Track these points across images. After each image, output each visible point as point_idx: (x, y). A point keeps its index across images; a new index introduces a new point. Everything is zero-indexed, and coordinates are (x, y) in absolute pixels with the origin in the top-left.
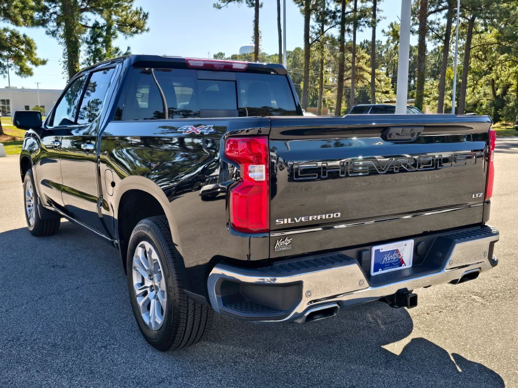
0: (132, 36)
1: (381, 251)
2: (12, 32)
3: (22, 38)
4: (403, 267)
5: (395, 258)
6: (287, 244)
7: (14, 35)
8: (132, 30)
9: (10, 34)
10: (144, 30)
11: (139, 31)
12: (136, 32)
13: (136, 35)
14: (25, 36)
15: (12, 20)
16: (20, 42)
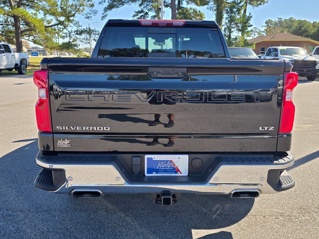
0: (258, 6)
1: (154, 159)
2: (194, 10)
3: (198, 13)
4: (178, 174)
5: (169, 167)
6: (66, 143)
7: (195, 11)
8: (258, 3)
9: (193, 11)
10: (265, 2)
11: (262, 3)
12: (260, 4)
13: (260, 6)
14: (199, 11)
15: (195, 3)
16: (197, 15)
